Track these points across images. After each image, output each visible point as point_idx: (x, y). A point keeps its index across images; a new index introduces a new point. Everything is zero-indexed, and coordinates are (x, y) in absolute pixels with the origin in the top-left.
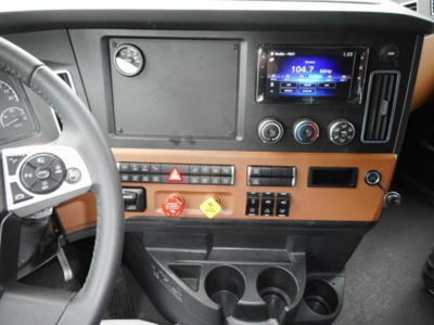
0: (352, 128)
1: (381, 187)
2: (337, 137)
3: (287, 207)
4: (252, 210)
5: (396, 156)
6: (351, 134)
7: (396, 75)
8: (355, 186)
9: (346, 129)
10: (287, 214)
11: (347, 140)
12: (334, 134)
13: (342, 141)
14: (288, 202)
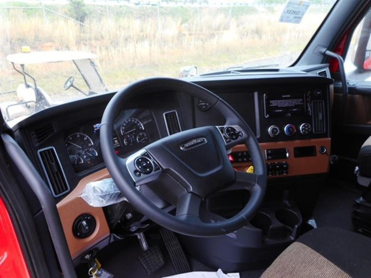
0: (310, 127)
1: (327, 154)
2: (304, 131)
3: (287, 169)
4: (270, 172)
5: (330, 139)
6: (309, 129)
7: (322, 102)
8: (315, 155)
9: (307, 127)
10: (287, 173)
11: (309, 132)
12: (302, 129)
13: (307, 132)
14: (287, 165)
